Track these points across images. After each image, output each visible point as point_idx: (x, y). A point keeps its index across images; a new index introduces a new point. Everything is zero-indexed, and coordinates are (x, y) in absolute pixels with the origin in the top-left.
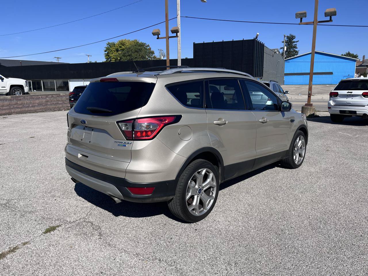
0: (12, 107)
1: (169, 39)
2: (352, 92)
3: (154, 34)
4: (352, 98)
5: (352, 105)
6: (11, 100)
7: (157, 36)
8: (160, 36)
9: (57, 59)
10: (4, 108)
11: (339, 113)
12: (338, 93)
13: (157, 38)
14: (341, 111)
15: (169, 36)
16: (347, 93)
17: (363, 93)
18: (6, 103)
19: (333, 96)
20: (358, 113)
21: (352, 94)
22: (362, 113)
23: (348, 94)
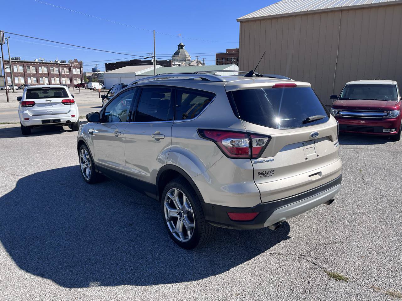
2: (50, 101)
4: (51, 106)
5: (54, 113)
11: (41, 123)
12: (34, 102)
14: (43, 121)
16: (46, 101)
17: (62, 100)
19: (28, 106)
20: (62, 121)
21: (51, 102)
22: (65, 121)
23: (47, 103)
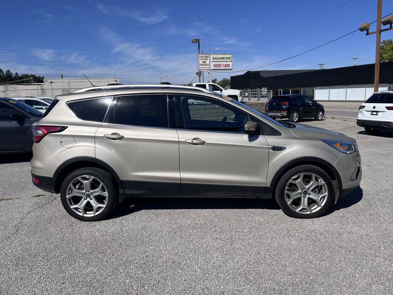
0: (219, 115)
1: (381, 33)
3: (362, 30)
6: (218, 109)
7: (366, 32)
8: (370, 32)
9: (320, 66)
10: (212, 115)
13: (367, 34)
15: (381, 29)
18: (215, 111)
